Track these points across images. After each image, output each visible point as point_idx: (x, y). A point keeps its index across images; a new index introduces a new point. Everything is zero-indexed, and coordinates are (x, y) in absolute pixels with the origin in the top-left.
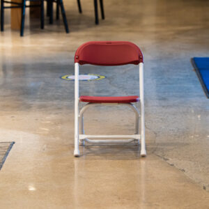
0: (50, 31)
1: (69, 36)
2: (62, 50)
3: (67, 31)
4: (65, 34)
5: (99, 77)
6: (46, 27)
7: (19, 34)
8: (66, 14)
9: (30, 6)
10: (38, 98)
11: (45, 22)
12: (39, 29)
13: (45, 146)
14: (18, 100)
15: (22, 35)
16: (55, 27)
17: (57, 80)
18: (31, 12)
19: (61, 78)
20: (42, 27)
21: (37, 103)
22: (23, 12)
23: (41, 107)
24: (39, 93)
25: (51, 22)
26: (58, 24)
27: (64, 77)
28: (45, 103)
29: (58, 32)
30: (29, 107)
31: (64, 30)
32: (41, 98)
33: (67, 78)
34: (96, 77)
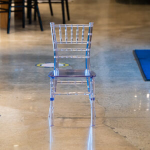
0: (29, 30)
1: (43, 34)
2: (38, 44)
3: (42, 30)
4: (40, 32)
5: (64, 65)
6: (26, 26)
7: (6, 32)
9: (15, 11)
10: (18, 81)
11: (26, 23)
12: (21, 28)
14: (4, 83)
15: (8, 32)
16: (33, 26)
17: (33, 67)
18: (15, 15)
19: (36, 65)
20: (23, 27)
21: (18, 85)
22: (9, 15)
23: (21, 88)
24: (19, 78)
25: (30, 23)
26: (36, 25)
27: (38, 65)
28: (24, 85)
29: (36, 30)
30: (12, 88)
31: (40, 29)
32: (21, 81)
33: (41, 65)
34: (63, 65)
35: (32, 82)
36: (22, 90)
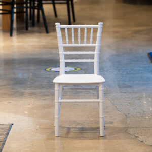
0: (33, 32)
1: (49, 36)
2: (44, 47)
3: (47, 32)
4: (45, 34)
5: (76, 69)
6: (29, 29)
7: (9, 34)
8: (46, 18)
9: (17, 13)
10: (29, 87)
11: (29, 25)
12: (25, 31)
13: (38, 127)
14: (13, 89)
15: (11, 35)
16: (36, 29)
17: (43, 72)
18: (17, 17)
19: (45, 70)
20: (27, 29)
21: (28, 91)
22: (12, 17)
23: (31, 94)
24: (29, 83)
25: (33, 25)
26: (39, 27)
27: (48, 70)
28: (35, 91)
29: (40, 32)
30: (22, 95)
31: (45, 31)
32: (31, 87)
33: (50, 70)
34: (74, 69)
35: (43, 87)
36: (33, 96)
